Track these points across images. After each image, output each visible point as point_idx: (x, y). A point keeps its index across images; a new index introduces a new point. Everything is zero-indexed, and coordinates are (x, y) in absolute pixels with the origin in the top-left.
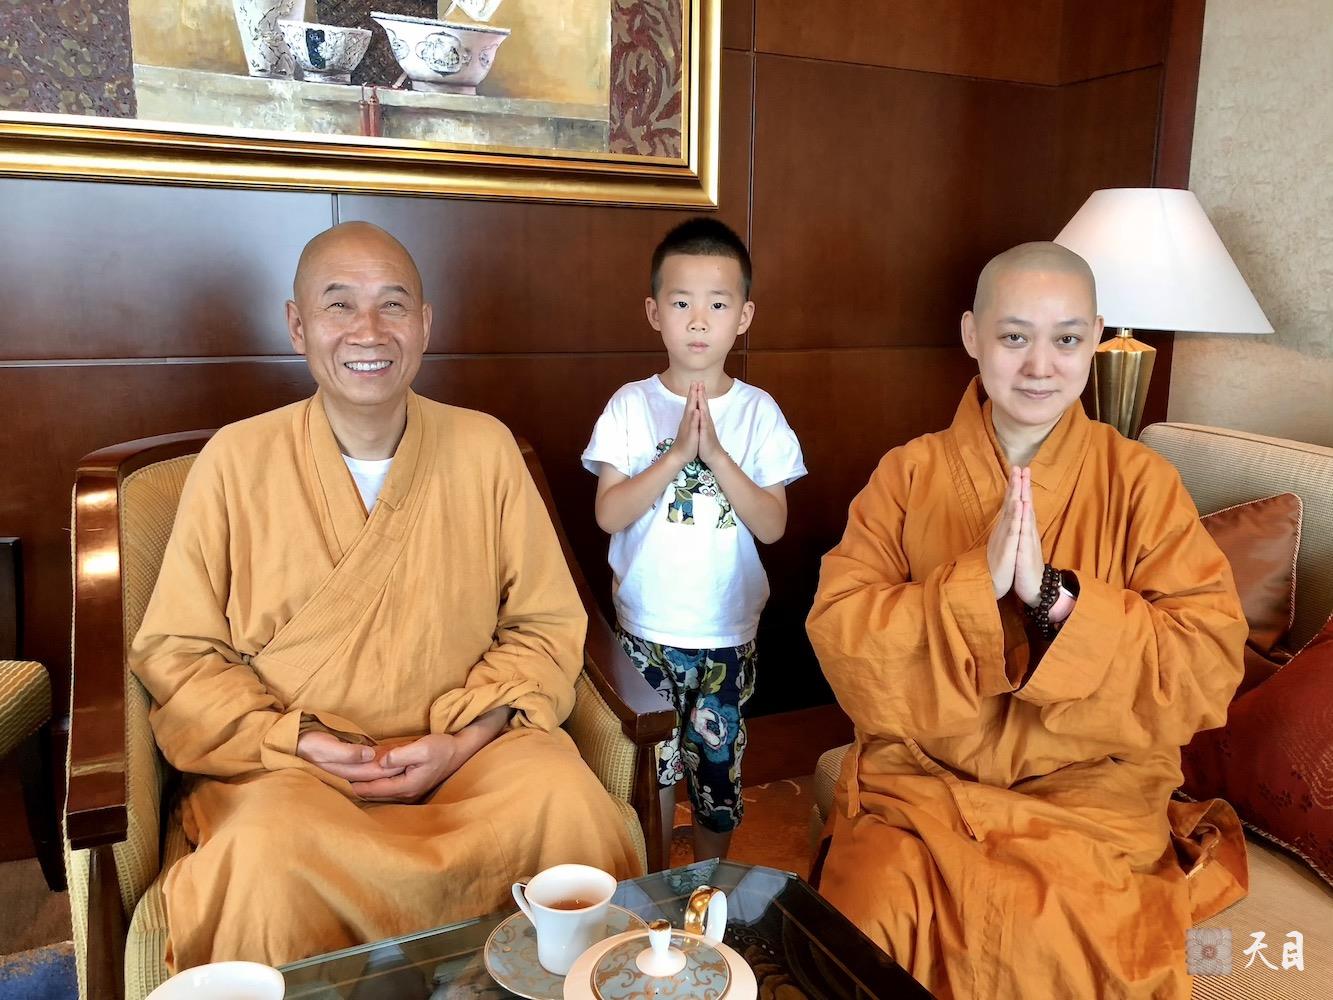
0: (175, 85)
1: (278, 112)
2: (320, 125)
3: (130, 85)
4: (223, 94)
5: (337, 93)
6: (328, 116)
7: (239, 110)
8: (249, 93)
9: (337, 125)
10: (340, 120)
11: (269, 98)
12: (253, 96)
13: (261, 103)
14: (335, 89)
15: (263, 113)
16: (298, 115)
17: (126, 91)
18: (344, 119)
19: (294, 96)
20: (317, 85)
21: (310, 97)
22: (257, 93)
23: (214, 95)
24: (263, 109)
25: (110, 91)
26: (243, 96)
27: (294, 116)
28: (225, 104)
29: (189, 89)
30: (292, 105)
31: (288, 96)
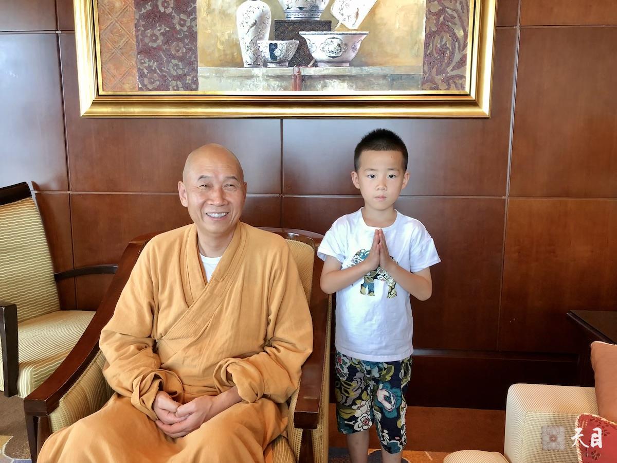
0: (214, 75)
1: (256, 83)
2: (274, 87)
3: (196, 76)
4: (232, 77)
5: (282, 72)
6: (277, 83)
7: (239, 83)
8: (244, 75)
9: (281, 86)
10: (283, 84)
11: (252, 77)
12: (245, 76)
13: (248, 79)
14: (281, 70)
15: (249, 84)
16: (264, 83)
17: (195, 79)
18: (284, 84)
19: (263, 75)
20: (273, 69)
21: (270, 75)
22: (246, 75)
23: (229, 77)
24: (249, 82)
25: (189, 80)
26: (241, 76)
27: (262, 83)
28: (234, 81)
29: (220, 76)
30: (262, 79)
31: (260, 75)
